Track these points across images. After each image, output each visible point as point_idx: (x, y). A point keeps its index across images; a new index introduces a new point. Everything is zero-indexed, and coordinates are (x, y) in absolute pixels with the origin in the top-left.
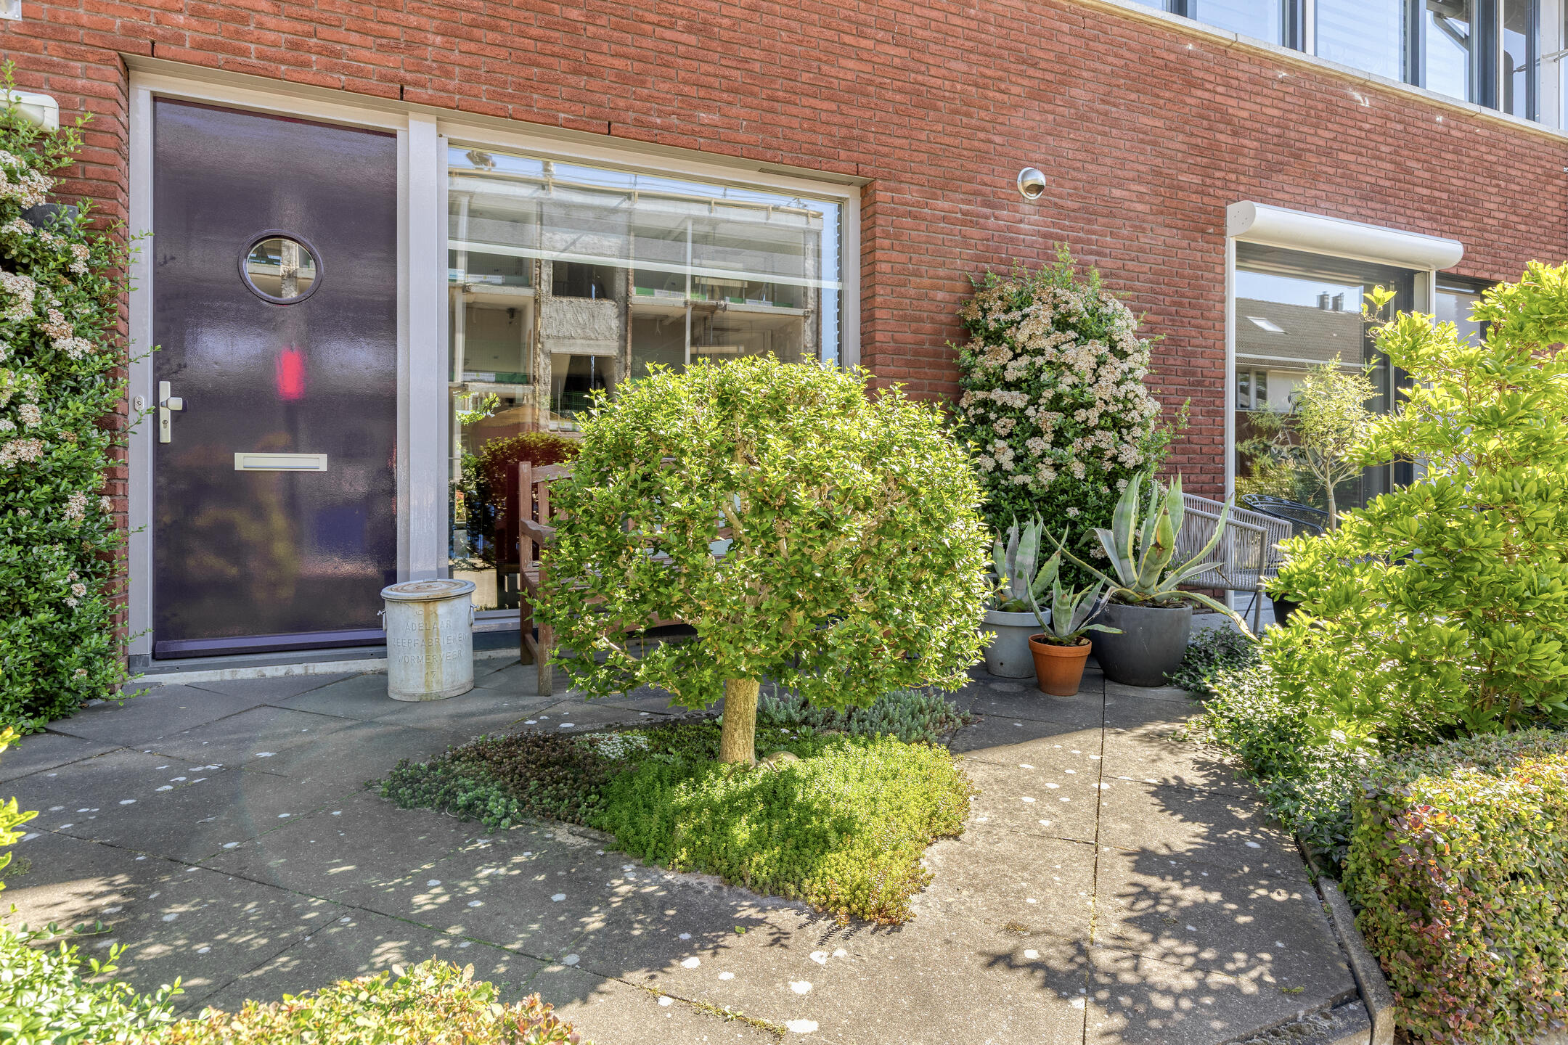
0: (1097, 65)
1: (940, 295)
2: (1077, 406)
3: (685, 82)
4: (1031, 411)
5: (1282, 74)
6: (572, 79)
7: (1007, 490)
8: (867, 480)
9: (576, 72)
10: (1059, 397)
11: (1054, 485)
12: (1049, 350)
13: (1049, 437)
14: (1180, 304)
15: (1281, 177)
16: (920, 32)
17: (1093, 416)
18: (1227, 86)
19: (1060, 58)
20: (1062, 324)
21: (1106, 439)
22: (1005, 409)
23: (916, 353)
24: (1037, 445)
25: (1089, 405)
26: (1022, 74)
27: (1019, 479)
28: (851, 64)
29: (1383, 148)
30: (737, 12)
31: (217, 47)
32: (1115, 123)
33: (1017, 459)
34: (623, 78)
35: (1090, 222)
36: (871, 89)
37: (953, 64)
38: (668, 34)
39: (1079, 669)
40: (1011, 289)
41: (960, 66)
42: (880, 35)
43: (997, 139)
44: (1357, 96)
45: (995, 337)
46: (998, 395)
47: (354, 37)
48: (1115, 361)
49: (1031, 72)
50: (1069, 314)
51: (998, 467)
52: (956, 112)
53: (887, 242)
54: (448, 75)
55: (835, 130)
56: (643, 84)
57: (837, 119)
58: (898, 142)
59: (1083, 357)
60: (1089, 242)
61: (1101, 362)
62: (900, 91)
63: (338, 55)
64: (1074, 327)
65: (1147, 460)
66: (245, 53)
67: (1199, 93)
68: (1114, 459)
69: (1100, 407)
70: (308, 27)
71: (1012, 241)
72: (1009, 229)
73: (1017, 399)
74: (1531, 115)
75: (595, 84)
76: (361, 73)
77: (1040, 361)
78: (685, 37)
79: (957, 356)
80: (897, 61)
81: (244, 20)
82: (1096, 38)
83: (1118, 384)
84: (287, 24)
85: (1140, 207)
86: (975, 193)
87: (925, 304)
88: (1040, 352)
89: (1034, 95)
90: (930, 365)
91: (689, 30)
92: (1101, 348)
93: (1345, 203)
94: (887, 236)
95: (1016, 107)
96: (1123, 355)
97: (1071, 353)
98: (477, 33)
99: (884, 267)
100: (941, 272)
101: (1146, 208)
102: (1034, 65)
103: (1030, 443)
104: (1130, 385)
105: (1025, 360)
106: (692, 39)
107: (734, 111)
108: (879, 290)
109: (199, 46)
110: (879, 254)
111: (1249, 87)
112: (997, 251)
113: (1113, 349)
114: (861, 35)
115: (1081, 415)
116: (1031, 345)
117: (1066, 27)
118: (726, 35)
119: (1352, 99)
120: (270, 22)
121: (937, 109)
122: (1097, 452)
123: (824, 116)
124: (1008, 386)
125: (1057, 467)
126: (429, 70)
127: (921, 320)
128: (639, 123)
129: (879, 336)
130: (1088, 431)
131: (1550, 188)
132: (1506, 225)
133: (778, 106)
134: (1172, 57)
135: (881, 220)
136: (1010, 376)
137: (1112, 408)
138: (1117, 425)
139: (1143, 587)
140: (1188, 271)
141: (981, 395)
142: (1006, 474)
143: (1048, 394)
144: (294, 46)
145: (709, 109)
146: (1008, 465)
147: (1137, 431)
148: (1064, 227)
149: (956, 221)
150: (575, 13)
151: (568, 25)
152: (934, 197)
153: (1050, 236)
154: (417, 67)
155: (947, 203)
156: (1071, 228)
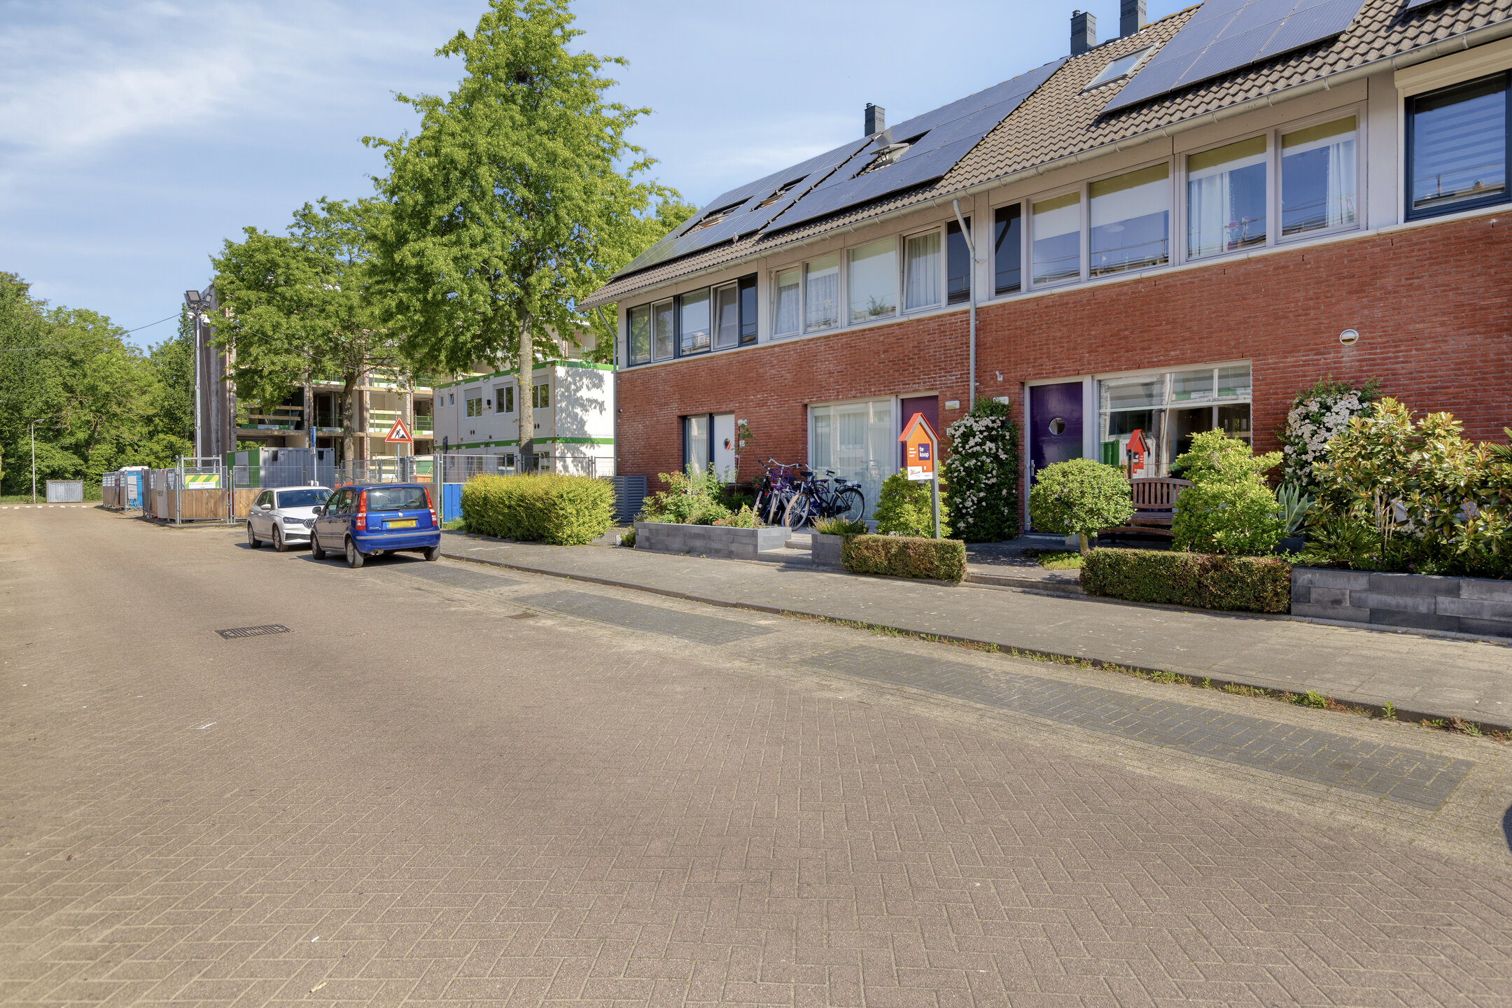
0: (1404, 261)
6: (1126, 355)
9: (1127, 351)
16: (1276, 287)
19: (1372, 267)
26: (1343, 284)
28: (1239, 313)
32: (1420, 287)
34: (1142, 348)
36: (1250, 320)
37: (1298, 294)
38: (1159, 328)
41: (1301, 294)
42: (1255, 296)
43: (1326, 320)
47: (1066, 361)
49: (1350, 281)
52: (1299, 315)
53: (1259, 383)
54: (1090, 364)
55: (1231, 342)
56: (1150, 348)
57: (1232, 338)
58: (1265, 338)
60: (1396, 358)
62: (1265, 316)
63: (1062, 367)
70: (1056, 363)
71: (1337, 368)
72: (1335, 363)
75: (1134, 354)
76: (1078, 368)
78: (1166, 327)
80: (1264, 304)
81: (1042, 366)
82: (1402, 247)
84: (1051, 363)
85: (1442, 329)
86: (1312, 350)
89: (1354, 291)
91: (1168, 323)
94: (1259, 379)
95: (1338, 301)
98: (1098, 349)
99: (1257, 393)
100: (1290, 390)
101: (1447, 328)
102: (1353, 277)
106: (1169, 327)
107: (1185, 348)
108: (1256, 404)
112: (1326, 374)
114: (1245, 299)
118: (1181, 321)
121: (1286, 318)
123: (1227, 338)
126: (1086, 364)
128: (1149, 362)
129: (1256, 423)
133: (1205, 340)
144: (1054, 368)
145: (1174, 350)
148: (1375, 354)
149: (1300, 366)
150: (1127, 333)
151: (1126, 338)
152: (1287, 357)
153: (1364, 360)
154: (1082, 365)
155: (1293, 359)
156: (1382, 353)
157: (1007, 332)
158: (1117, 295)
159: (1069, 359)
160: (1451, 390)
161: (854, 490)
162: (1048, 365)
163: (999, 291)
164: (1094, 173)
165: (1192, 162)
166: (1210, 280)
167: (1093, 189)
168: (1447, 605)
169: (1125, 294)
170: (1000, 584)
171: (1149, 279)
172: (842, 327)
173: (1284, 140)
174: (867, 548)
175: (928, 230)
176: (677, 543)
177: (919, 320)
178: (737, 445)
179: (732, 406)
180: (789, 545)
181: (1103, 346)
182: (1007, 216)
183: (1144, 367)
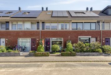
0: (72, 32)
5: (81, 31)
14: (76, 40)
15: (81, 35)
29: (87, 33)
32: (73, 34)
36: (63, 35)
67: (77, 32)
72: (68, 38)
74: (99, 29)
89: (69, 34)
91: (58, 34)
100: (66, 40)
101: (74, 37)
114: (63, 33)
119: (86, 31)
121: (66, 35)
133: (60, 36)
149: (66, 38)
153: (70, 38)
154: (51, 37)
161: (26, 47)
163: (42, 29)
164: (51, 21)
165: (59, 22)
167: (51, 22)
168: (84, 54)
172: (23, 30)
173: (65, 23)
175: (34, 22)
176: (4, 55)
178: (6, 42)
179: (4, 37)
180: (23, 54)
182: (43, 23)
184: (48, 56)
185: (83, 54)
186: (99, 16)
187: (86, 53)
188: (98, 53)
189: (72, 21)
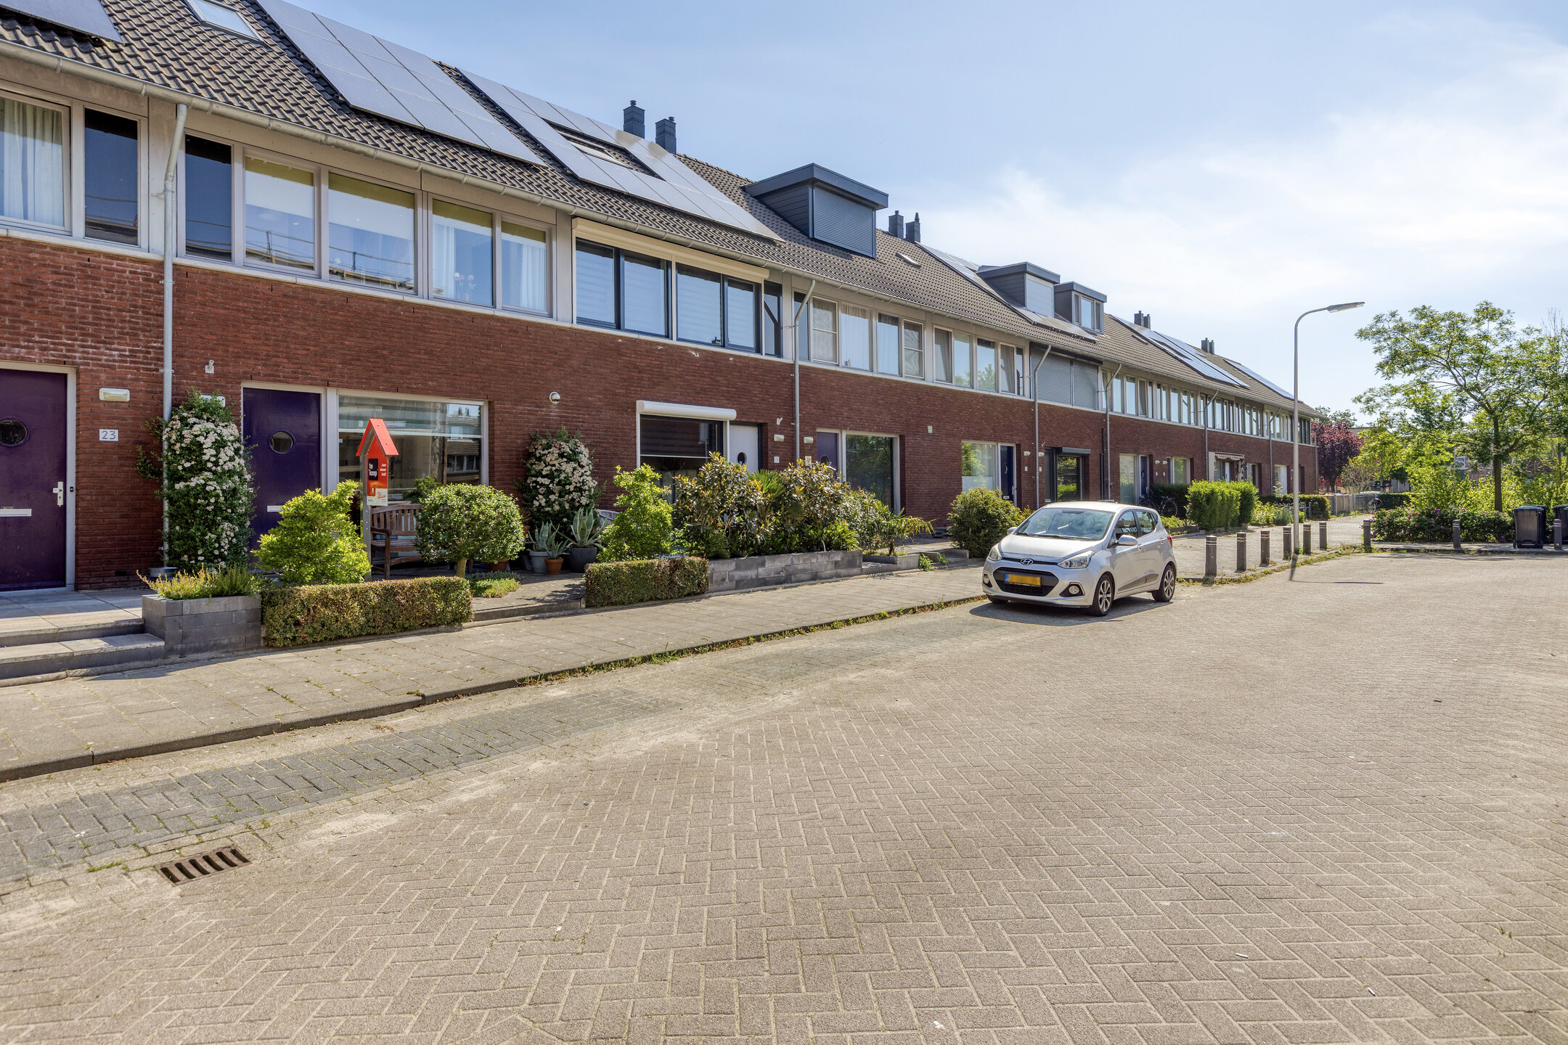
0: (582, 351)
1: (519, 441)
2: (566, 484)
3: (424, 372)
4: (551, 486)
5: (660, 348)
6: (385, 375)
7: (543, 513)
8: (494, 514)
9: (386, 372)
10: (560, 481)
11: (559, 511)
12: (557, 465)
13: (557, 495)
14: (616, 439)
15: (660, 387)
16: (511, 346)
17: (572, 487)
18: (636, 354)
19: (566, 350)
20: (561, 455)
21: (575, 495)
22: (542, 485)
23: (510, 463)
24: (552, 497)
25: (570, 484)
26: (551, 357)
27: (547, 509)
28: (485, 360)
29: (705, 373)
30: (442, 346)
31: (271, 375)
32: (589, 372)
33: (546, 502)
34: (402, 372)
35: (579, 410)
36: (492, 368)
37: (524, 357)
38: (418, 356)
39: (560, 566)
40: (544, 442)
41: (526, 357)
42: (496, 348)
43: (541, 382)
44: (694, 353)
45: (539, 459)
46: (540, 480)
47: (313, 368)
48: (579, 469)
49: (555, 356)
50: (564, 452)
51: (540, 505)
52: (525, 373)
53: (498, 423)
54: (343, 377)
55: (478, 384)
56: (409, 374)
57: (479, 380)
58: (503, 386)
59: (568, 468)
60: (579, 418)
61: (574, 469)
62: (503, 368)
63: (307, 374)
64: (566, 457)
65: (590, 502)
66: (279, 376)
67: (624, 358)
68: (579, 502)
69: (574, 484)
70: (299, 366)
71: (547, 419)
72: (546, 415)
73: (546, 481)
74: (778, 352)
75: (393, 375)
76: (315, 379)
77: (554, 468)
78: (424, 356)
79: (525, 464)
80: (502, 358)
81: (279, 366)
82: (581, 341)
83: (581, 477)
84: (292, 366)
85: (599, 403)
86: (533, 403)
87: (514, 445)
88: (554, 465)
89: (555, 365)
90: (516, 467)
91: (426, 354)
92: (574, 464)
93: (688, 395)
94: (499, 420)
95: (548, 370)
96: (582, 467)
97: (564, 466)
98: (353, 362)
99: (498, 432)
100: (519, 432)
101: (602, 404)
102: (556, 353)
103: (550, 497)
104: (585, 477)
105: (549, 468)
106: (427, 357)
107: (441, 380)
108: (496, 440)
109: (265, 375)
110: (495, 427)
111: (645, 354)
112: (542, 423)
113: (579, 465)
114: (488, 349)
115: (567, 487)
116: (551, 463)
117: (568, 338)
118: (438, 354)
119: (691, 354)
120: (287, 365)
121: (517, 373)
122: (573, 500)
123: (475, 380)
124: (543, 477)
125: (560, 505)
126: (338, 376)
127: (512, 451)
128: (408, 387)
129: (496, 458)
130: (570, 493)
131: (784, 383)
132: (763, 399)
133: (458, 377)
134: (613, 345)
135: (496, 415)
136: (544, 473)
137: (578, 485)
138: (579, 490)
139: (582, 543)
140: (620, 426)
141: (534, 479)
142: (543, 507)
143: (557, 480)
144: (295, 372)
145: (432, 381)
146: (543, 504)
147: (587, 493)
148: (568, 413)
149: (525, 414)
150: (385, 352)
151: (384, 357)
152: (517, 405)
153: (562, 416)
154: (334, 376)
155: (522, 407)
156: (571, 413)
157: (222, 311)
158: (375, 310)
159: (316, 366)
160: (604, 445)
162: (289, 368)
163: (196, 251)
166: (461, 323)
169: (383, 311)
170: (504, 616)
171: (408, 304)
174: (325, 605)
177: (28, 243)
181: (358, 360)
182: (207, 151)
183: (403, 392)
184: (456, 620)
185: (751, 574)
186: (776, 237)
187: (774, 565)
188: (838, 556)
189: (583, 230)
